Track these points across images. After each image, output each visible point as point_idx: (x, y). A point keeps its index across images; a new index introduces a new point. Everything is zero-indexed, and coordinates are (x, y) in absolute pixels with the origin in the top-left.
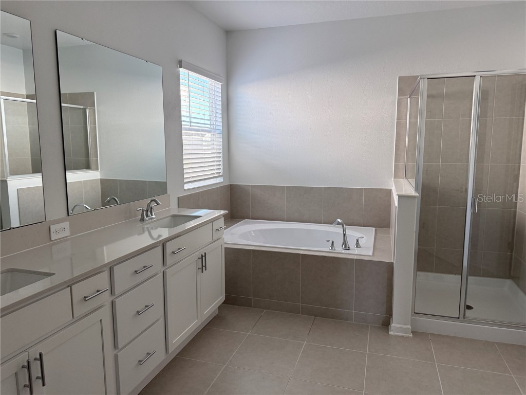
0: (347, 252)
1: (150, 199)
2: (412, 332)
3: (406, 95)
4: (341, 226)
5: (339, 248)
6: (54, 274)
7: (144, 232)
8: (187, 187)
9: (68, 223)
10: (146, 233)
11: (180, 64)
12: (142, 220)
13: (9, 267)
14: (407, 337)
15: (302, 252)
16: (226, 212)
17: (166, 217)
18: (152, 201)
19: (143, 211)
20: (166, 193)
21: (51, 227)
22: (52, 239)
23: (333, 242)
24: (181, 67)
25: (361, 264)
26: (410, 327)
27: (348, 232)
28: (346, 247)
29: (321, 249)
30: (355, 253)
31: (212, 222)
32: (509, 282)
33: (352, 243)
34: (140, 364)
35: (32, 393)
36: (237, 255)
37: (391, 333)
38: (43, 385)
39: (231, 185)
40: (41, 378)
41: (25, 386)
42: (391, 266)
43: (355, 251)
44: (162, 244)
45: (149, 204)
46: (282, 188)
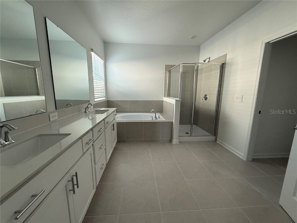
0: (157, 120)
1: (88, 103)
2: (179, 142)
4: (154, 113)
5: (154, 119)
6: (71, 134)
7: (86, 117)
8: (96, 100)
9: (57, 113)
10: (87, 117)
11: (92, 50)
12: (85, 112)
13: (38, 134)
14: (178, 144)
15: (143, 121)
16: (116, 108)
19: (86, 108)
21: (50, 115)
22: (51, 121)
23: (152, 117)
24: (92, 51)
25: (163, 123)
26: (178, 140)
27: (156, 115)
28: (156, 118)
30: (159, 120)
31: (113, 112)
33: (157, 117)
34: (102, 169)
35: (74, 193)
36: (120, 124)
37: (173, 143)
38: (78, 187)
39: (108, 100)
40: (76, 185)
41: (70, 190)
42: (172, 123)
43: (159, 119)
44: (104, 120)
45: (88, 105)
46: (128, 101)
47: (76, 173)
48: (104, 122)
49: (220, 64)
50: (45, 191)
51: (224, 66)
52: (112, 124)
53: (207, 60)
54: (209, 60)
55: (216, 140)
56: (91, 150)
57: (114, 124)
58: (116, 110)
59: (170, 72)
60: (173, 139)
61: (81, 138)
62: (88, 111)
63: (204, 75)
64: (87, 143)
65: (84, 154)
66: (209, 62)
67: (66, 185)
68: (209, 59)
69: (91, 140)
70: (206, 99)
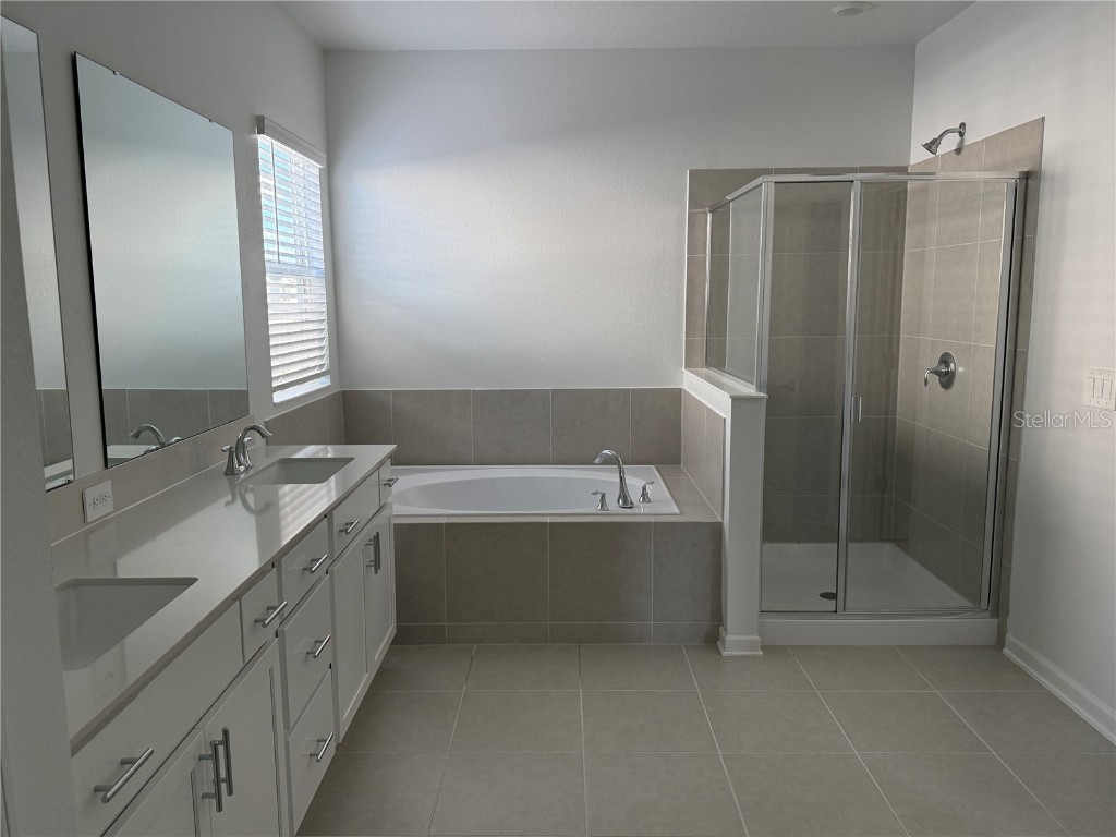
0: (629, 511)
2: (762, 648)
3: (704, 207)
4: (616, 466)
5: (613, 505)
6: (197, 579)
7: (234, 500)
8: (278, 397)
9: (109, 482)
10: (239, 502)
11: (260, 126)
12: (230, 471)
14: (755, 657)
15: (549, 520)
16: (390, 448)
17: (270, 466)
18: (247, 430)
19: (231, 454)
20: (247, 413)
21: (86, 493)
22: (89, 520)
23: (603, 496)
24: (261, 131)
25: (663, 531)
26: (758, 638)
27: (629, 480)
28: (625, 501)
29: (583, 509)
30: (642, 512)
31: (378, 468)
32: (888, 547)
33: (635, 496)
34: (318, 761)
35: (220, 809)
36: (412, 537)
37: (724, 653)
38: (230, 793)
39: (344, 392)
40: (223, 781)
41: (204, 796)
42: (717, 529)
43: (642, 509)
44: (327, 515)
45: (243, 437)
46: (464, 395)
47: (226, 733)
48: (331, 524)
49: (1013, 174)
50: (152, 752)
51: (1030, 189)
52: (368, 533)
53: (949, 144)
54: (962, 142)
55: (1001, 642)
56: (271, 658)
57: (377, 538)
58: (390, 456)
59: (720, 211)
60: (725, 630)
61: (237, 596)
62: (242, 468)
63: (934, 228)
64: (259, 621)
65: (247, 666)
66: (958, 151)
67: (194, 770)
68: (961, 135)
69: (275, 609)
70: (947, 379)
